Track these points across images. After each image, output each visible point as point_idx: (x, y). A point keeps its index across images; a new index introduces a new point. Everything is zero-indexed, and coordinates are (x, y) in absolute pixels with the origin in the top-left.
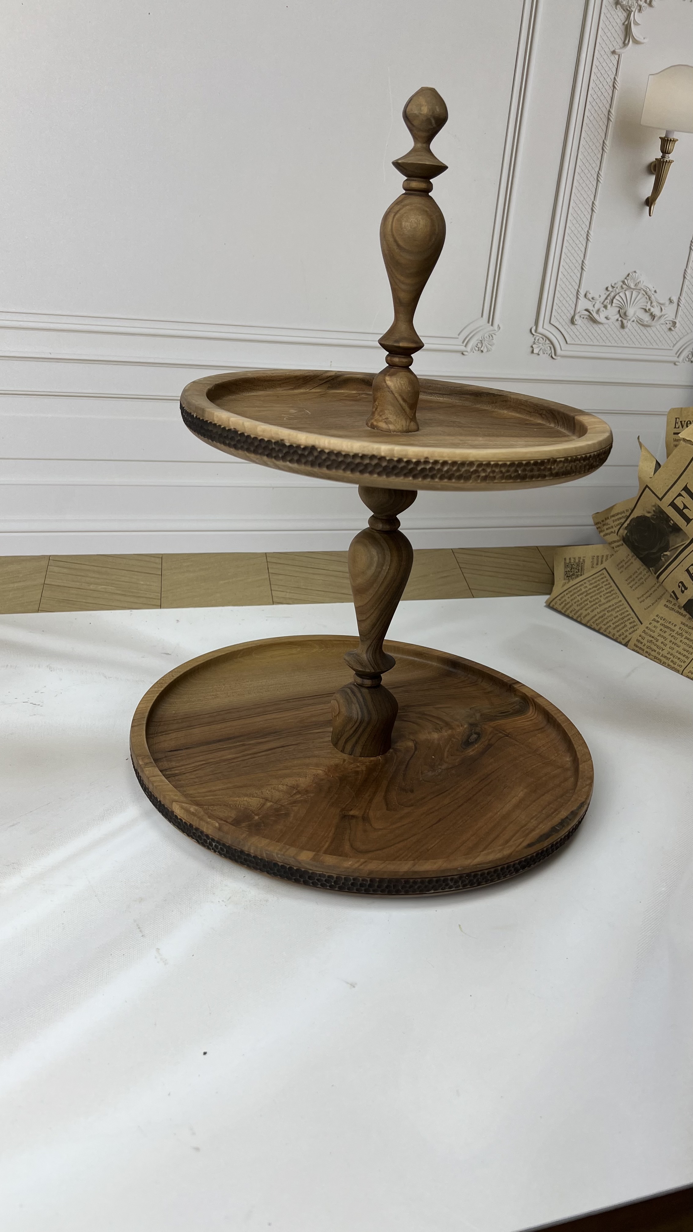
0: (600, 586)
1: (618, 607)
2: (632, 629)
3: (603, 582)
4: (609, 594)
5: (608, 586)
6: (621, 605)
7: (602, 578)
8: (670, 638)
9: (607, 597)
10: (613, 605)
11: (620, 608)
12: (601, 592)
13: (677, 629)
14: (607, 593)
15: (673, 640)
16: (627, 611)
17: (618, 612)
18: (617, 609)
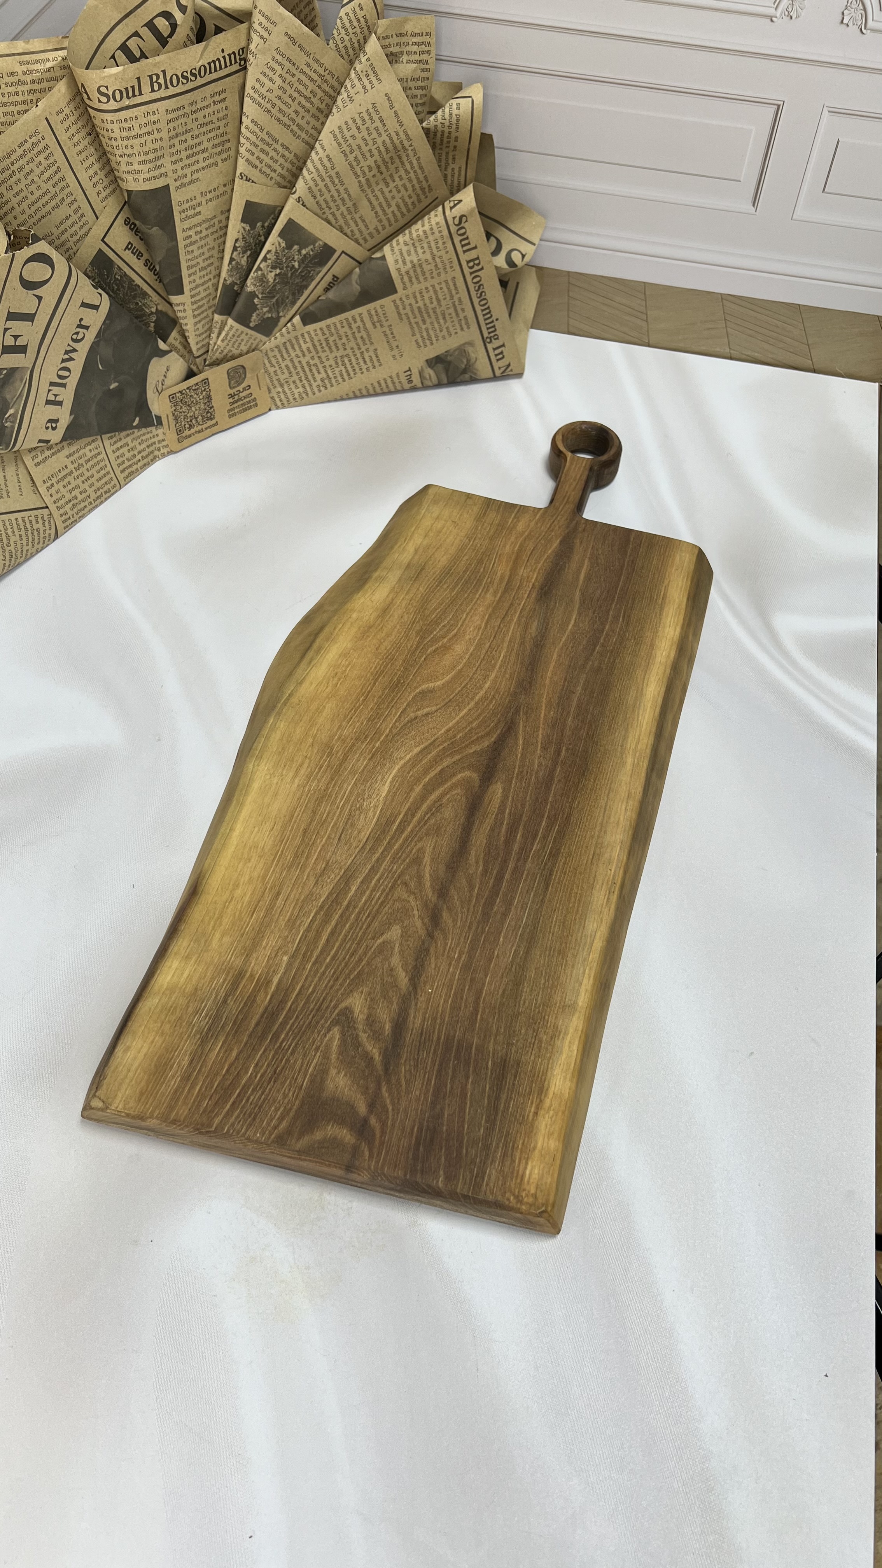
16: (16, 519)
17: (13, 532)
18: (9, 531)
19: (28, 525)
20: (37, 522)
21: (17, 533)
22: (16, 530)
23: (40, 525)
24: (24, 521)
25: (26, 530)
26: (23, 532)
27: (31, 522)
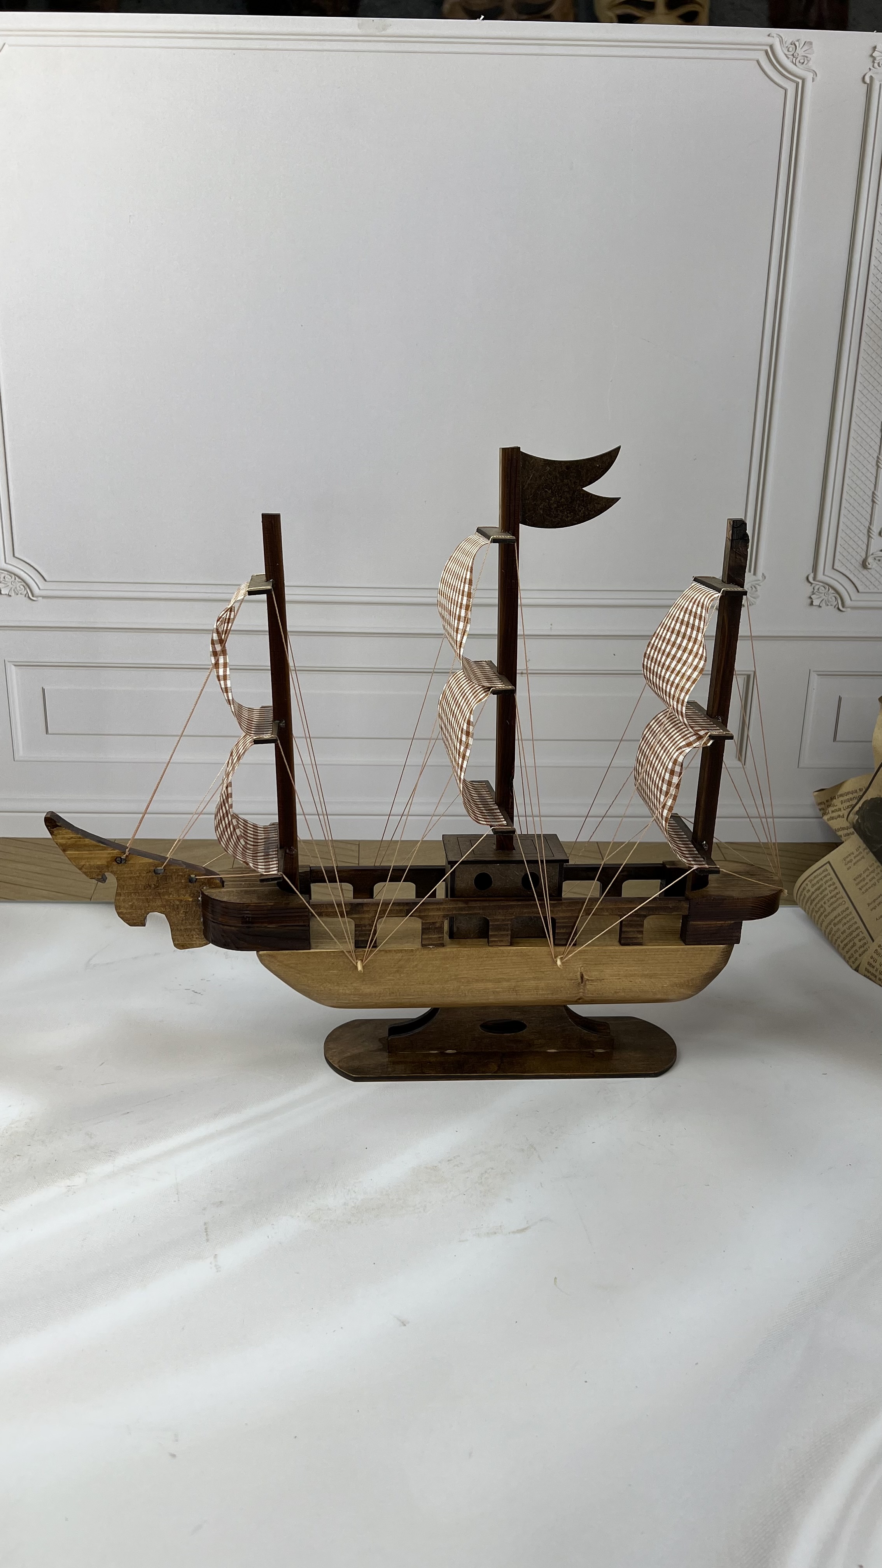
0: (823, 888)
1: (845, 917)
2: (862, 949)
3: (826, 882)
4: (834, 899)
5: (832, 888)
6: (848, 915)
7: (825, 876)
9: (831, 904)
10: (839, 915)
11: (848, 919)
12: (824, 897)
14: (832, 898)
16: (856, 923)
17: (845, 924)
18: (845, 921)
19: (854, 934)
20: (860, 940)
21: (845, 927)
22: (847, 926)
23: (859, 944)
24: (857, 929)
25: (851, 934)
26: (848, 932)
27: (858, 935)
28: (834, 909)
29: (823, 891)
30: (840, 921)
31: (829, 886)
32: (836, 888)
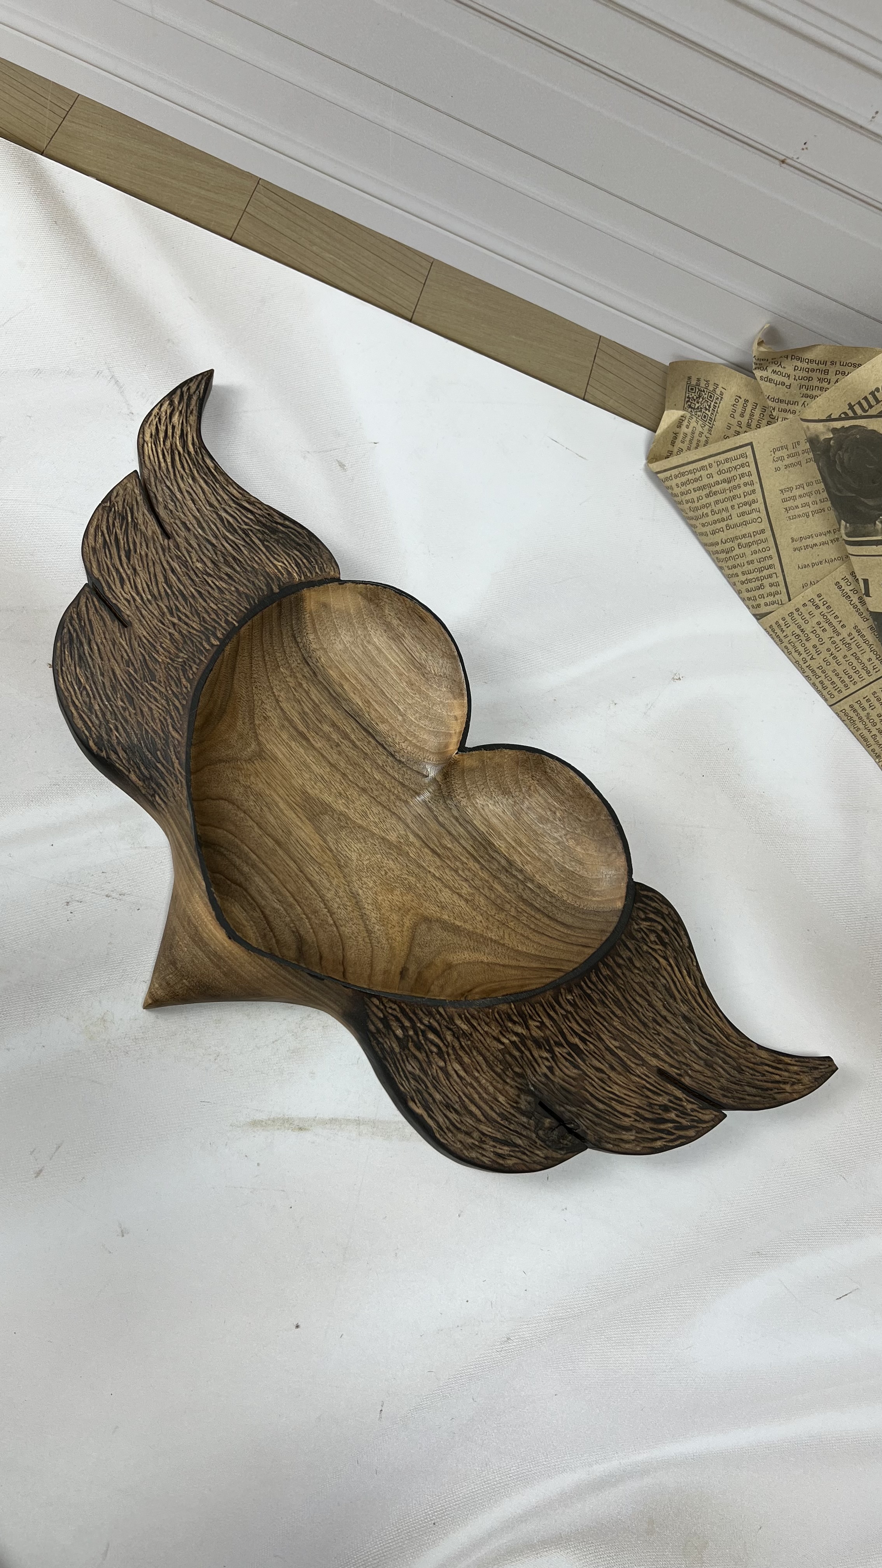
1: (756, 542)
2: (771, 599)
4: (747, 508)
6: (762, 541)
7: (742, 466)
8: (828, 643)
9: (743, 514)
11: (760, 547)
12: (734, 497)
13: (844, 633)
14: (745, 504)
15: (833, 650)
28: (746, 523)
29: (735, 488)
30: (749, 545)
31: (745, 484)
32: (754, 491)
